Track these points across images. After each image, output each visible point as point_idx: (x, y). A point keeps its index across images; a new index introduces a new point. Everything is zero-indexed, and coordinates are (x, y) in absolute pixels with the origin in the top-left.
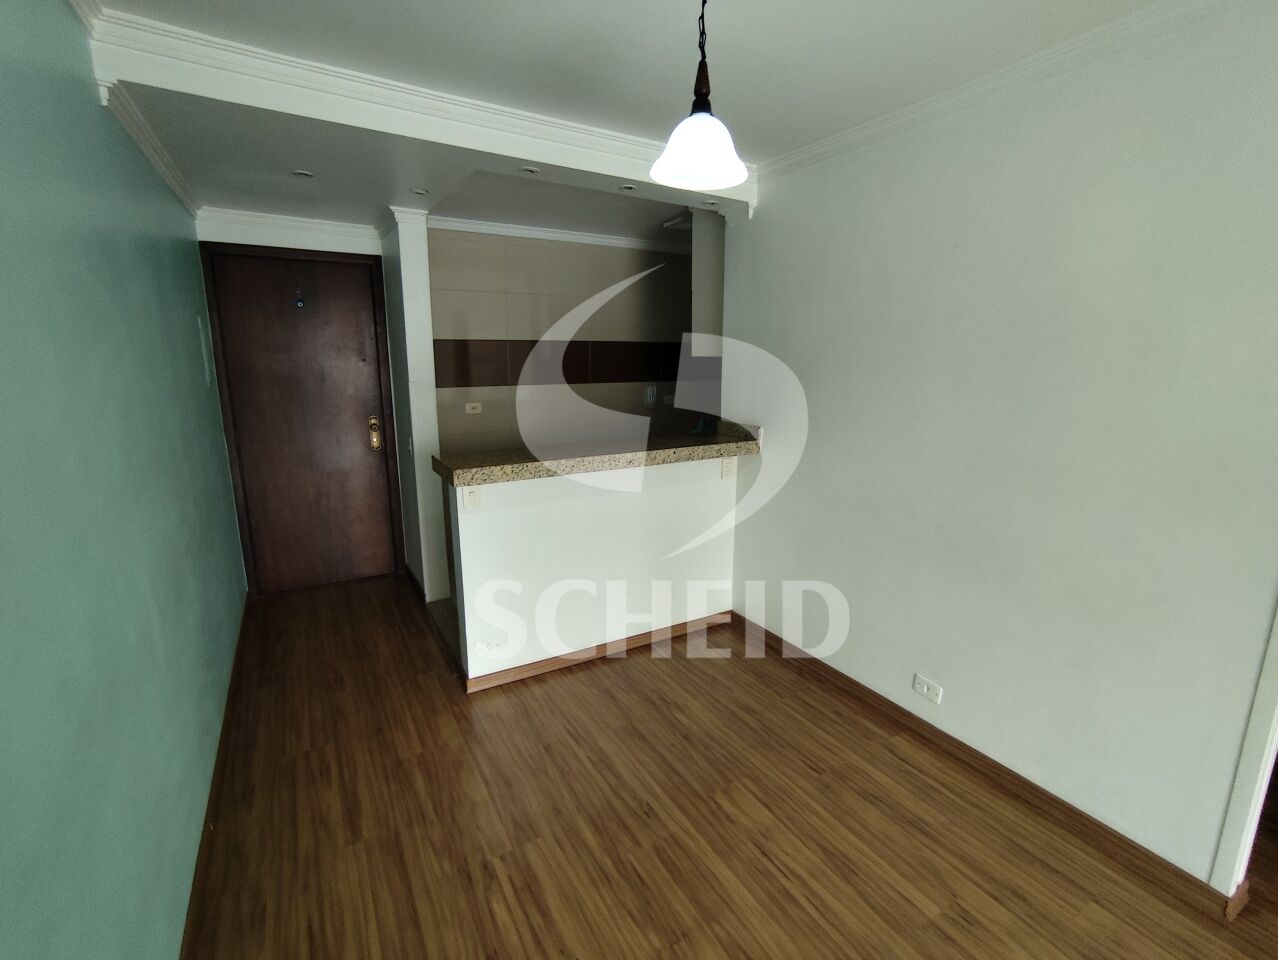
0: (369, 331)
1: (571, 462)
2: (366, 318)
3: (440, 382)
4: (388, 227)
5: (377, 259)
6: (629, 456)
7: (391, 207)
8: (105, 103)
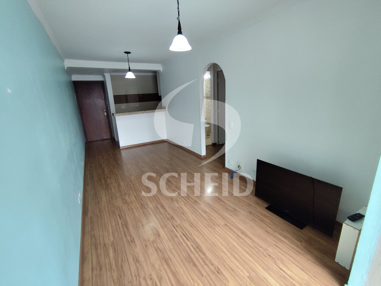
0: (103, 94)
1: (132, 113)
2: (102, 92)
3: (115, 103)
4: (104, 76)
5: (103, 81)
6: (142, 112)
7: (104, 74)
8: (66, 69)
